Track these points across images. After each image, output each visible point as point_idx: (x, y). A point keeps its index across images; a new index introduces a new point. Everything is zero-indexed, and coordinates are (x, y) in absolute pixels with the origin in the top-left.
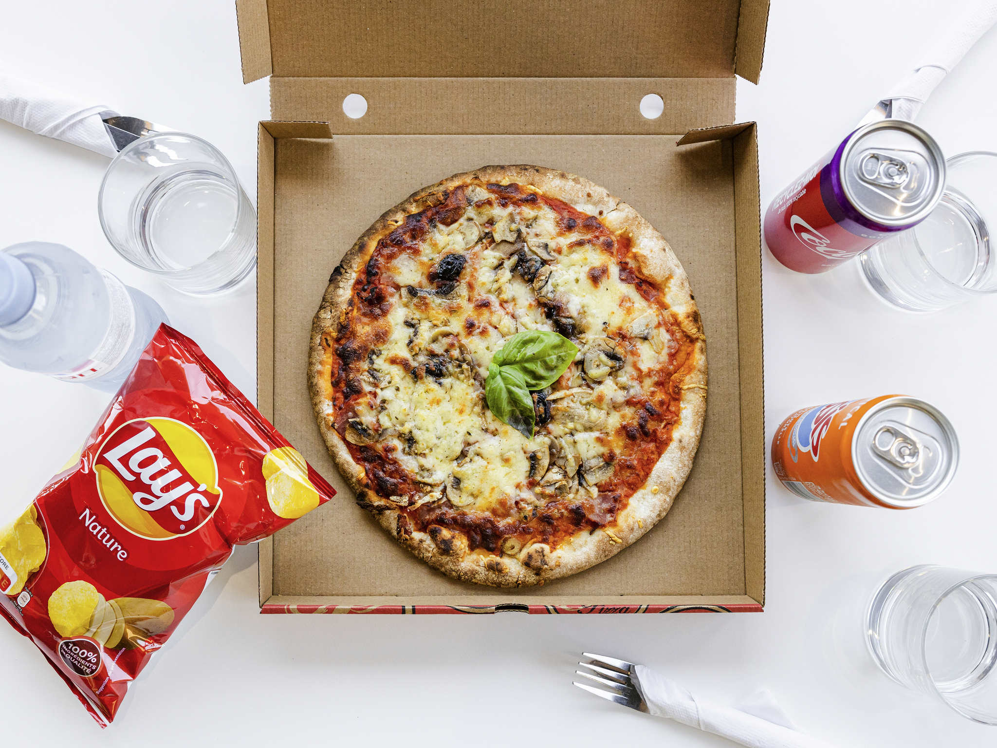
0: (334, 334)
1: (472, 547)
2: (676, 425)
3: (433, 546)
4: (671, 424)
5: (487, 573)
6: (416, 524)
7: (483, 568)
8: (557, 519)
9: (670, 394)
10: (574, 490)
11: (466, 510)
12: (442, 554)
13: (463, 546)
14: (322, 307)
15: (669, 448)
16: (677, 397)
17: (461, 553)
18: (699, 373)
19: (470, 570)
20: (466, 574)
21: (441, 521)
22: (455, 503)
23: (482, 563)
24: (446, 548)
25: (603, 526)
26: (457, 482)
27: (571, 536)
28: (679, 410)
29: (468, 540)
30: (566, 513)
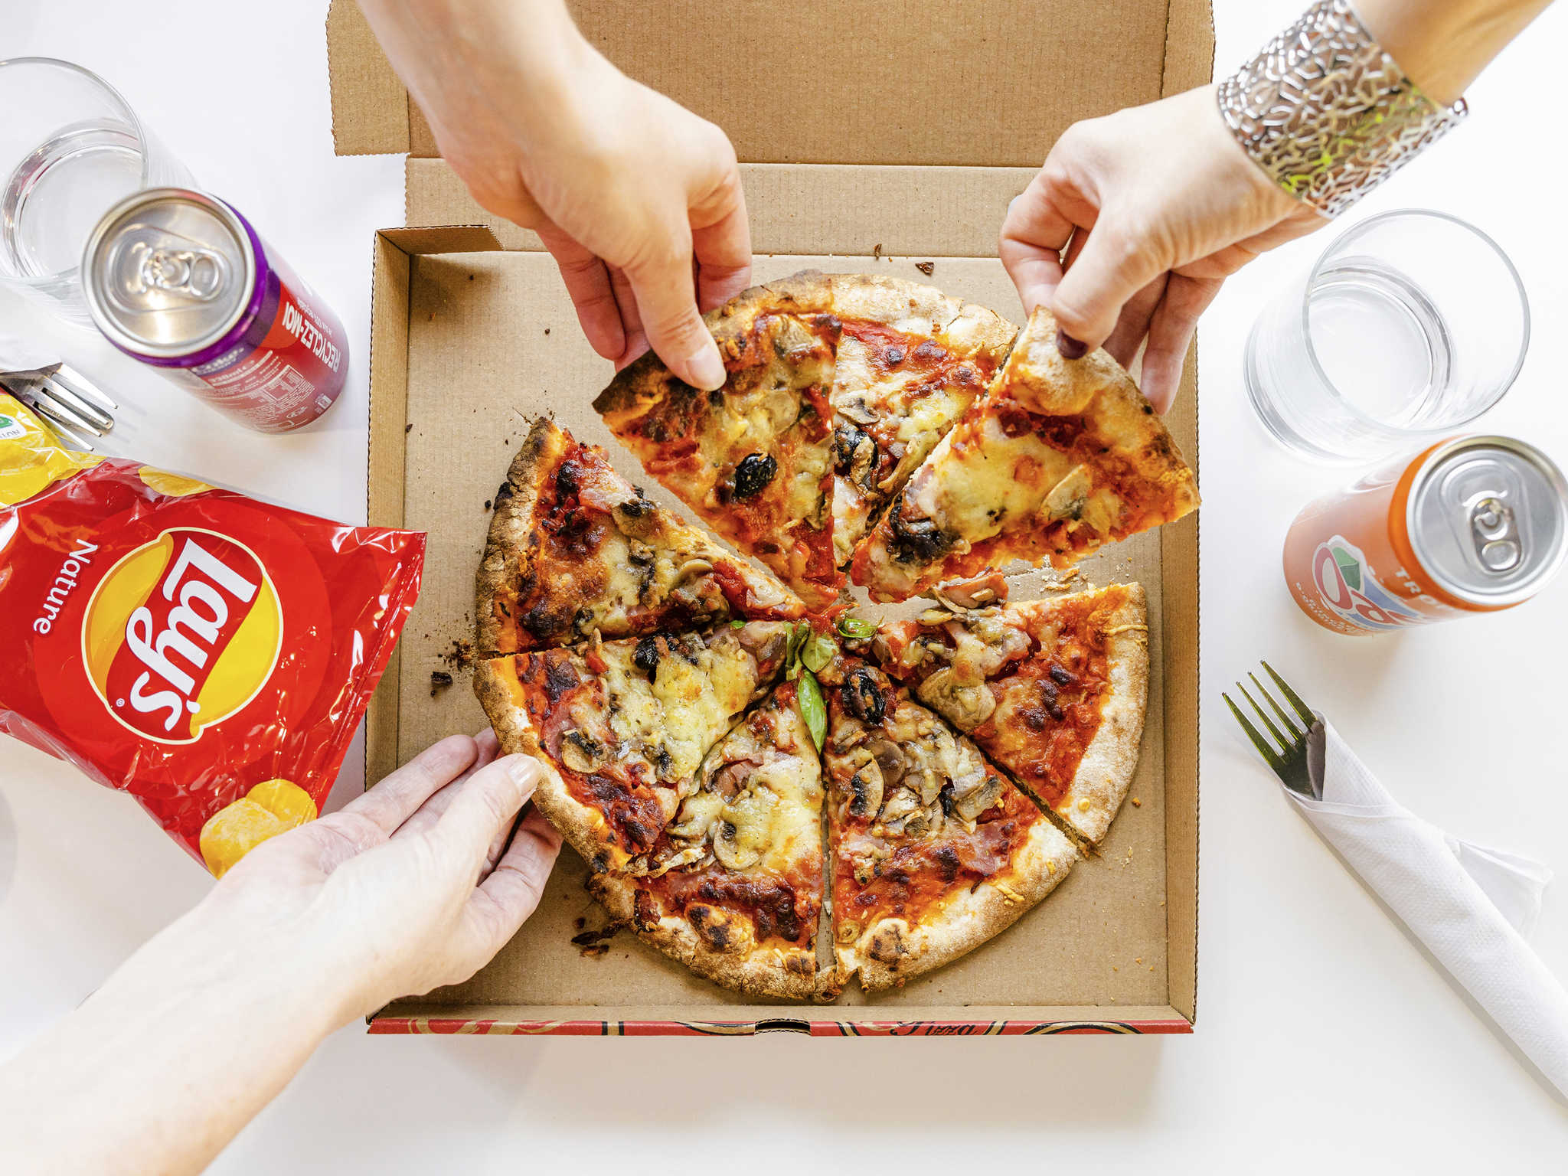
0: (514, 595)
1: (762, 935)
2: (1104, 696)
3: (696, 938)
4: (1094, 695)
5: (786, 977)
6: (666, 903)
7: (780, 970)
8: (915, 875)
9: (1088, 645)
10: (937, 824)
11: (749, 876)
12: (711, 951)
13: (746, 936)
14: (487, 554)
15: (1099, 733)
16: (1100, 648)
17: (744, 947)
18: (1131, 606)
19: (758, 974)
20: (752, 980)
21: (708, 896)
22: (728, 865)
23: (778, 962)
24: (718, 942)
25: (991, 877)
26: (731, 829)
27: (939, 900)
28: (1106, 670)
29: (754, 926)
30: (928, 864)
